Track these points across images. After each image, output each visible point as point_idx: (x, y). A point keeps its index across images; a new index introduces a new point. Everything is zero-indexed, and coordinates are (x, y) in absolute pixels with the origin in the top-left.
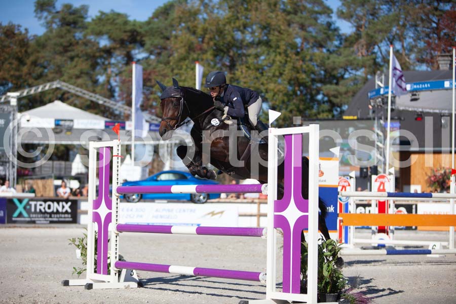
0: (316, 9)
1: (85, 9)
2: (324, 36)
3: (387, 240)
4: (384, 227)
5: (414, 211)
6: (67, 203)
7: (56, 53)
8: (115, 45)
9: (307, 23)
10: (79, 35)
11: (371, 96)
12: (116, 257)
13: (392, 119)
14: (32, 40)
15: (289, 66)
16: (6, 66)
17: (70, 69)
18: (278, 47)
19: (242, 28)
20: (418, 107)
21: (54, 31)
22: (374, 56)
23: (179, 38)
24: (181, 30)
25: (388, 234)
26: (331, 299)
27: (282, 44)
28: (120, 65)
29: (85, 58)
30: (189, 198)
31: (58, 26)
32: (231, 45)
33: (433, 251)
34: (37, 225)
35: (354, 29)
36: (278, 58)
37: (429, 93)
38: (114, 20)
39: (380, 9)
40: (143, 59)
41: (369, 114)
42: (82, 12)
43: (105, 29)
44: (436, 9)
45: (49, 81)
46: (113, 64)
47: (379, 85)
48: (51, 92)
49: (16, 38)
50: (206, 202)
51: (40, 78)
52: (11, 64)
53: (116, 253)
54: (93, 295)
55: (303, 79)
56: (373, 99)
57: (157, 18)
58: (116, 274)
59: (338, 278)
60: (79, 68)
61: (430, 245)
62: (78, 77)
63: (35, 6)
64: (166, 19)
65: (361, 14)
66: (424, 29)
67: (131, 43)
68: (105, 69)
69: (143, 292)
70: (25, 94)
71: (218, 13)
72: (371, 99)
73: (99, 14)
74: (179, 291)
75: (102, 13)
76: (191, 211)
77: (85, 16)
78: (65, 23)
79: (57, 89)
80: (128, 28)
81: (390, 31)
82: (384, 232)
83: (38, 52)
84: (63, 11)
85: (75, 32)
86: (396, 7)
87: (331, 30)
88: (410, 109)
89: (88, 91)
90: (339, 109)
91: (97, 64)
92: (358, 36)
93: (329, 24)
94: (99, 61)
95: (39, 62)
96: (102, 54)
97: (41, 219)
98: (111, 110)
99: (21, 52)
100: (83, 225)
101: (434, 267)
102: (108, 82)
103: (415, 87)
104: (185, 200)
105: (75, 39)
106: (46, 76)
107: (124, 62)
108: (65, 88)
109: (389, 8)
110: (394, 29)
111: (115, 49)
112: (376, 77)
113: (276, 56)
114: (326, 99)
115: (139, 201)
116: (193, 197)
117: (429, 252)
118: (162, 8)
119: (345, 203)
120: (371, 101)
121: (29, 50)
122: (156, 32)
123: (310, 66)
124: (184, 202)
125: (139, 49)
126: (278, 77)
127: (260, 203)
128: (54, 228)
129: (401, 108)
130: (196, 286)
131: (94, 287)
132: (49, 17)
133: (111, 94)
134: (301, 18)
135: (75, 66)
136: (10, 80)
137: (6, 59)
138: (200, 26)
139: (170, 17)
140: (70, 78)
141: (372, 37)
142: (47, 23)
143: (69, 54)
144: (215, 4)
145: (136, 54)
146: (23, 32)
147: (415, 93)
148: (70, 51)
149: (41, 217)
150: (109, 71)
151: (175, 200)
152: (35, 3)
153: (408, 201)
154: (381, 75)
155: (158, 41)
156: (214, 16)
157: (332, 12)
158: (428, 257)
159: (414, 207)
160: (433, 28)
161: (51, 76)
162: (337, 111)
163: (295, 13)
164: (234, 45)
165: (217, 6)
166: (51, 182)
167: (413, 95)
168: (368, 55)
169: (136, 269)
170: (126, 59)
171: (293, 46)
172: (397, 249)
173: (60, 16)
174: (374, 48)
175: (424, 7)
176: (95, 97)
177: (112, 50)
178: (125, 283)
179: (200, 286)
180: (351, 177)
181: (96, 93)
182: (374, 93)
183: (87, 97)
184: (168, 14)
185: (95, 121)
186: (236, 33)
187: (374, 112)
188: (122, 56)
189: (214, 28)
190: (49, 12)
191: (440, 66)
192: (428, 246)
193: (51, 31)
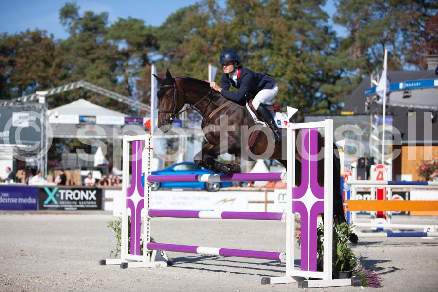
0: (315, 15)
1: (105, 15)
2: (322, 39)
3: (385, 224)
4: (383, 212)
5: (407, 198)
6: (92, 191)
7: (79, 56)
8: (132, 48)
9: (305, 28)
10: (100, 39)
11: (367, 94)
12: (148, 239)
13: (387, 114)
14: (57, 44)
15: (291, 67)
16: (34, 68)
17: (92, 70)
18: (280, 50)
19: (247, 32)
20: (409, 103)
21: (77, 36)
22: (367, 57)
23: (191, 42)
24: (192, 34)
25: (386, 219)
26: (344, 276)
27: (283, 47)
28: (137, 67)
29: (105, 60)
30: (203, 187)
31: (81, 31)
32: (237, 48)
33: (428, 234)
34: (65, 212)
35: (349, 33)
36: (281, 60)
37: (419, 91)
38: (132, 26)
39: (372, 14)
40: (158, 61)
41: (364, 110)
42: (102, 19)
43: (123, 34)
44: (424, 15)
45: (72, 81)
46: (131, 66)
47: (374, 84)
48: (75, 91)
49: (43, 42)
50: (218, 190)
51: (65, 78)
52: (38, 66)
53: (148, 236)
54: (129, 273)
55: (303, 79)
56: (369, 96)
57: (171, 23)
58: (148, 254)
59: (351, 257)
60: (99, 69)
61: (425, 228)
62: (99, 77)
63: (60, 14)
64: (179, 25)
65: (355, 19)
66: (413, 33)
67: (146, 46)
68: (124, 71)
69: (173, 271)
70: (52, 93)
71: (226, 19)
72: (367, 96)
73: (117, 21)
74: (205, 270)
75: (121, 20)
76: (205, 198)
77: (105, 22)
78: (87, 28)
79: (81, 88)
80: (145, 32)
81: (382, 34)
82: (383, 217)
83: (63, 55)
84: (85, 18)
85: (96, 37)
86: (387, 13)
87: (329, 34)
88: (402, 106)
89: (109, 90)
90: (336, 106)
91: (116, 66)
92: (352, 40)
93: (326, 29)
94: (118, 63)
95: (63, 64)
96: (121, 56)
97: (70, 206)
98: (129, 107)
99: (47, 55)
100: (107, 211)
101: (430, 248)
102: (126, 82)
103: (407, 85)
104: (199, 189)
105: (96, 43)
106: (70, 76)
107: (140, 64)
108: (88, 88)
109: (380, 14)
110: (386, 33)
111: (132, 51)
112: (372, 76)
113: (278, 58)
114: (324, 96)
115: (158, 189)
116: (207, 185)
117: (425, 235)
118: (175, 15)
119: (347, 191)
120: (368, 98)
121: (55, 53)
122: (170, 36)
123: (310, 67)
124: (198, 190)
125: (153, 51)
126: (281, 76)
127: (267, 191)
128: (81, 214)
129: (394, 105)
130: (219, 265)
131: (128, 266)
132: (73, 24)
133: (129, 92)
134: (300, 23)
135: (97, 68)
136: (37, 81)
137: (34, 62)
138: (210, 31)
139: (183, 23)
140: (92, 78)
141: (365, 40)
142: (71, 29)
143: (90, 57)
144: (223, 11)
145: (151, 56)
146: (49, 37)
147: (407, 91)
148: (91, 54)
149: (69, 204)
150: (127, 71)
151: (191, 189)
152: (60, 10)
153: (402, 189)
154: (375, 75)
155: (171, 44)
156: (222, 21)
157: (329, 17)
158: (423, 240)
159: (407, 194)
160: (422, 32)
161: (74, 77)
162: (334, 107)
163: (295, 18)
164: (240, 48)
165: (225, 13)
166: (78, 173)
167: (405, 93)
168: (362, 57)
169: (165, 250)
170: (142, 61)
171: (294, 49)
172: (395, 232)
173: (82, 22)
174: (367, 50)
175: (414, 13)
176: (115, 96)
177: (130, 53)
178: (156, 262)
179: (223, 266)
180: (352, 168)
181: (115, 92)
182: (370, 91)
183: (108, 95)
184: (180, 20)
185: (115, 117)
186: (242, 36)
187: (369, 108)
188: (139, 58)
189: (222, 33)
190: (73, 18)
191: (429, 66)
192: (423, 229)
193: (74, 35)
